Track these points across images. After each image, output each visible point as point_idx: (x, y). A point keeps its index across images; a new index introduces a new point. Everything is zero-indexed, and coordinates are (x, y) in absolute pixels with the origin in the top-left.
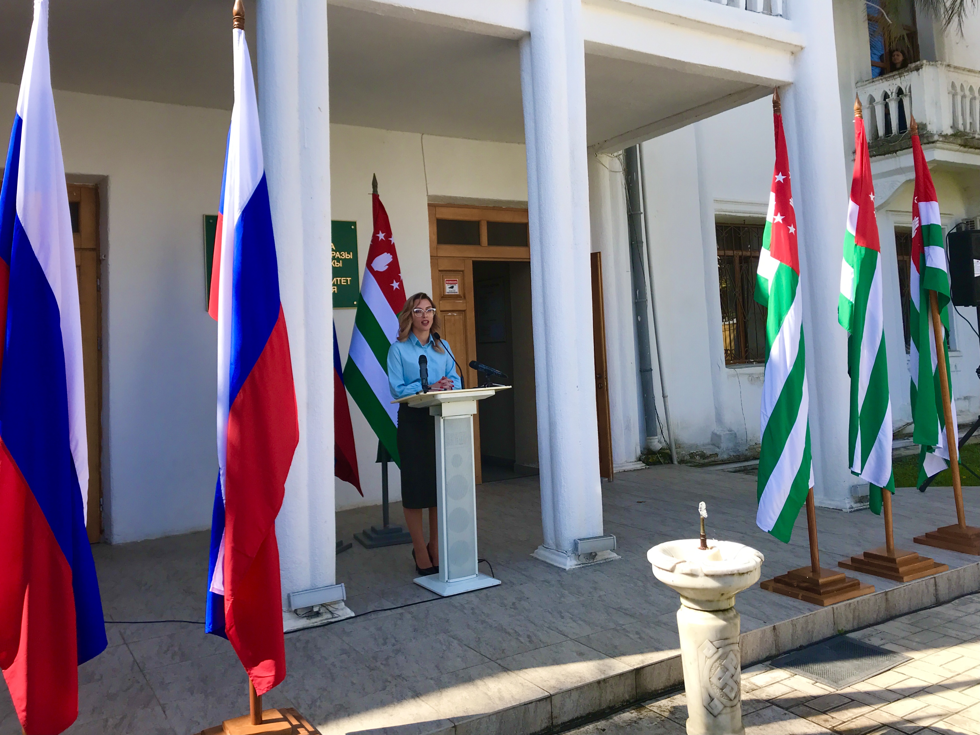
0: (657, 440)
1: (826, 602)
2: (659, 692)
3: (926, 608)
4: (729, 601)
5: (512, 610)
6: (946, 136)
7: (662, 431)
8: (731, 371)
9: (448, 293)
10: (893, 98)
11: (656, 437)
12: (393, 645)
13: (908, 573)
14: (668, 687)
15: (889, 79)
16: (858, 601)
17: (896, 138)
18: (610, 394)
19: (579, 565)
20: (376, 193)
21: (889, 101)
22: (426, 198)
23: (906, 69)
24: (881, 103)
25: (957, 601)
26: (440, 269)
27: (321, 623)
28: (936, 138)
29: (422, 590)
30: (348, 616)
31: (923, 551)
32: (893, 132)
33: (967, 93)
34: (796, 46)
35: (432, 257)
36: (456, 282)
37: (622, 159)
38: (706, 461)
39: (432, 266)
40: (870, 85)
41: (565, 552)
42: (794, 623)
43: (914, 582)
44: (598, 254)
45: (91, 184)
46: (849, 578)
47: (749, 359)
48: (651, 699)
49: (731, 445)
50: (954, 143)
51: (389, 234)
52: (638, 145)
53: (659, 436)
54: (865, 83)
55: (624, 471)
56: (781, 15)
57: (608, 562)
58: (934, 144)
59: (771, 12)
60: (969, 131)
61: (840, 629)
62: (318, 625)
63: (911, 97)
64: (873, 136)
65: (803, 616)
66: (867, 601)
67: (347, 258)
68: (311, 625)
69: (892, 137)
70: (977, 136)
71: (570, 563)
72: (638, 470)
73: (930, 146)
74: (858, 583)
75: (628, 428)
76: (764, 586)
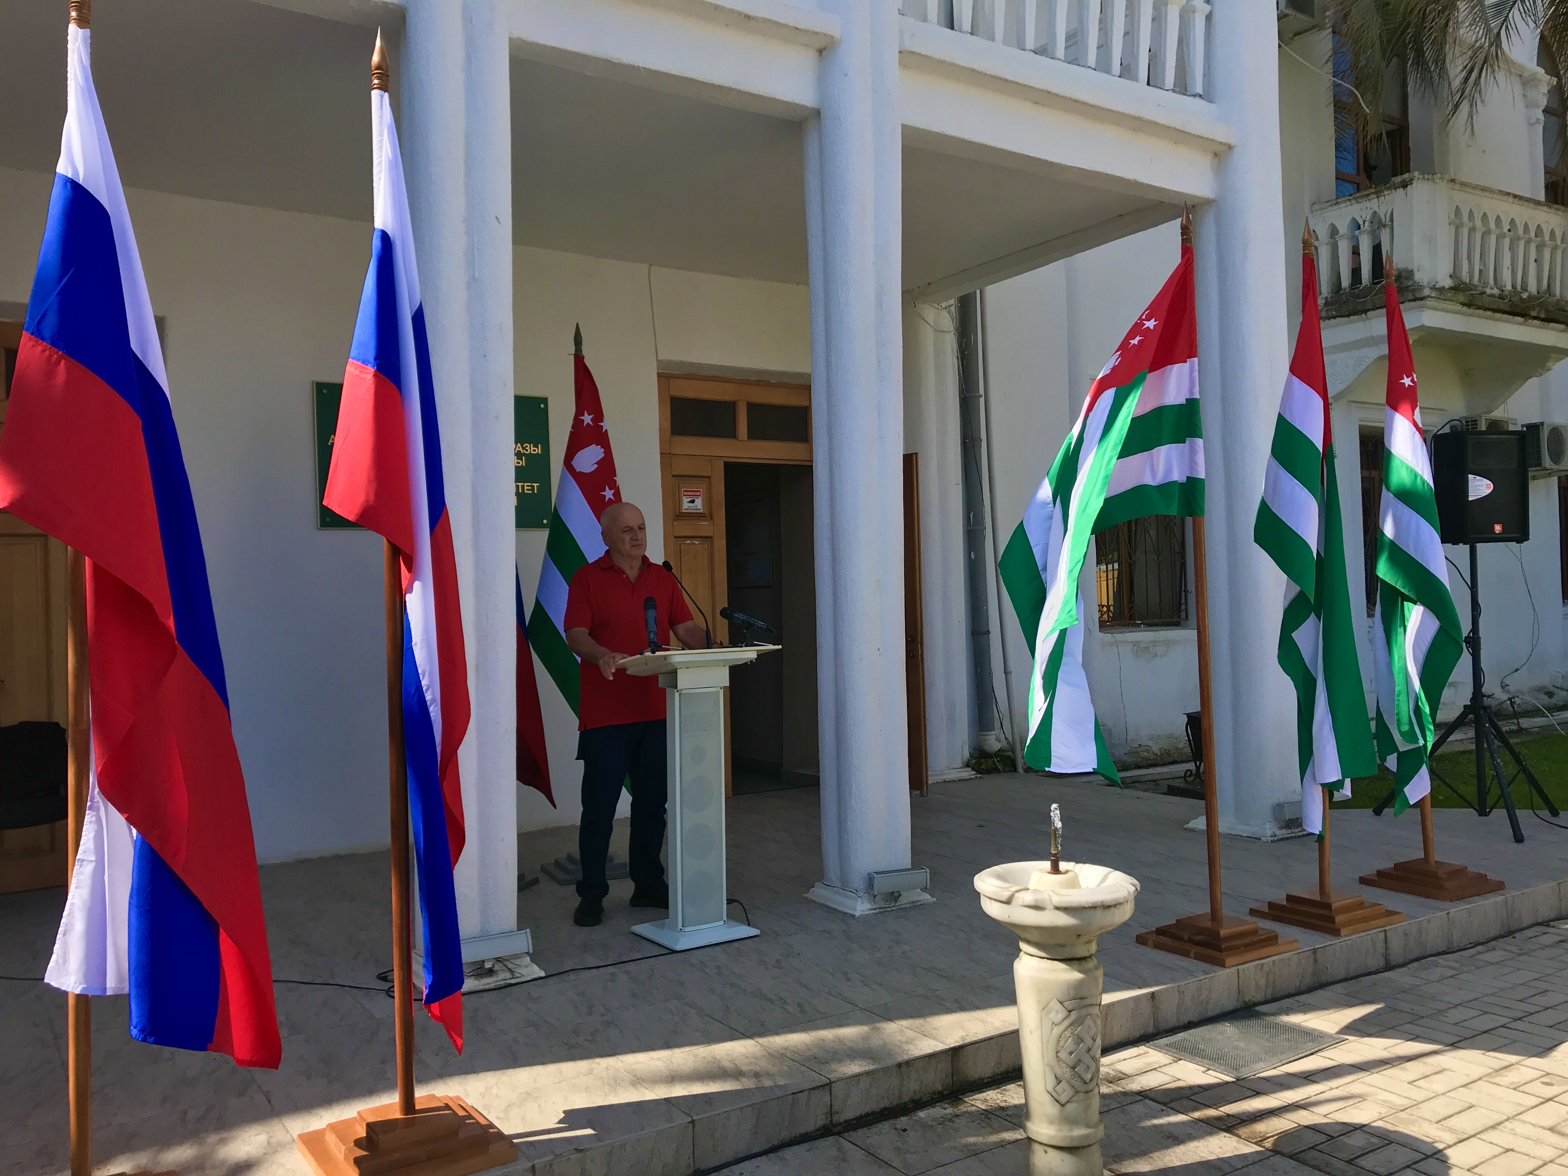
0: (994, 737)
1: (1229, 961)
2: (986, 1081)
3: (1369, 974)
5: (776, 969)
6: (1441, 290)
7: (1001, 724)
8: (1108, 637)
9: (687, 509)
10: (1366, 230)
11: (993, 733)
12: (603, 1015)
13: (1346, 924)
14: (998, 1074)
15: (1360, 201)
16: (1274, 962)
17: (1368, 291)
18: (926, 666)
19: (875, 909)
20: (579, 353)
21: (1360, 234)
22: (655, 363)
23: (1388, 185)
24: (1347, 236)
25: (1415, 964)
26: (674, 473)
27: (496, 985)
28: (1427, 292)
29: (644, 942)
30: (535, 976)
31: (1371, 894)
32: (1363, 281)
33: (1478, 223)
34: (1221, 143)
35: (663, 455)
36: (698, 493)
37: (954, 312)
39: (663, 469)
40: (1332, 208)
41: (854, 891)
42: (1181, 990)
43: (1354, 936)
44: (914, 456)
46: (1263, 929)
47: (1135, 620)
48: (973, 1091)
50: (1452, 301)
51: (599, 415)
52: (978, 292)
53: (997, 731)
54: (1324, 205)
55: (945, 781)
56: (1200, 96)
57: (917, 906)
58: (1423, 302)
59: (1186, 91)
60: (1478, 283)
61: (1247, 1000)
62: (492, 988)
63: (1392, 229)
64: (1334, 287)
65: (1194, 980)
66: (1287, 961)
67: (532, 452)
68: (481, 987)
69: (1362, 289)
70: (1488, 291)
71: (861, 907)
72: (965, 780)
73: (1413, 304)
74: (1276, 937)
75: (951, 719)
76: (1141, 940)
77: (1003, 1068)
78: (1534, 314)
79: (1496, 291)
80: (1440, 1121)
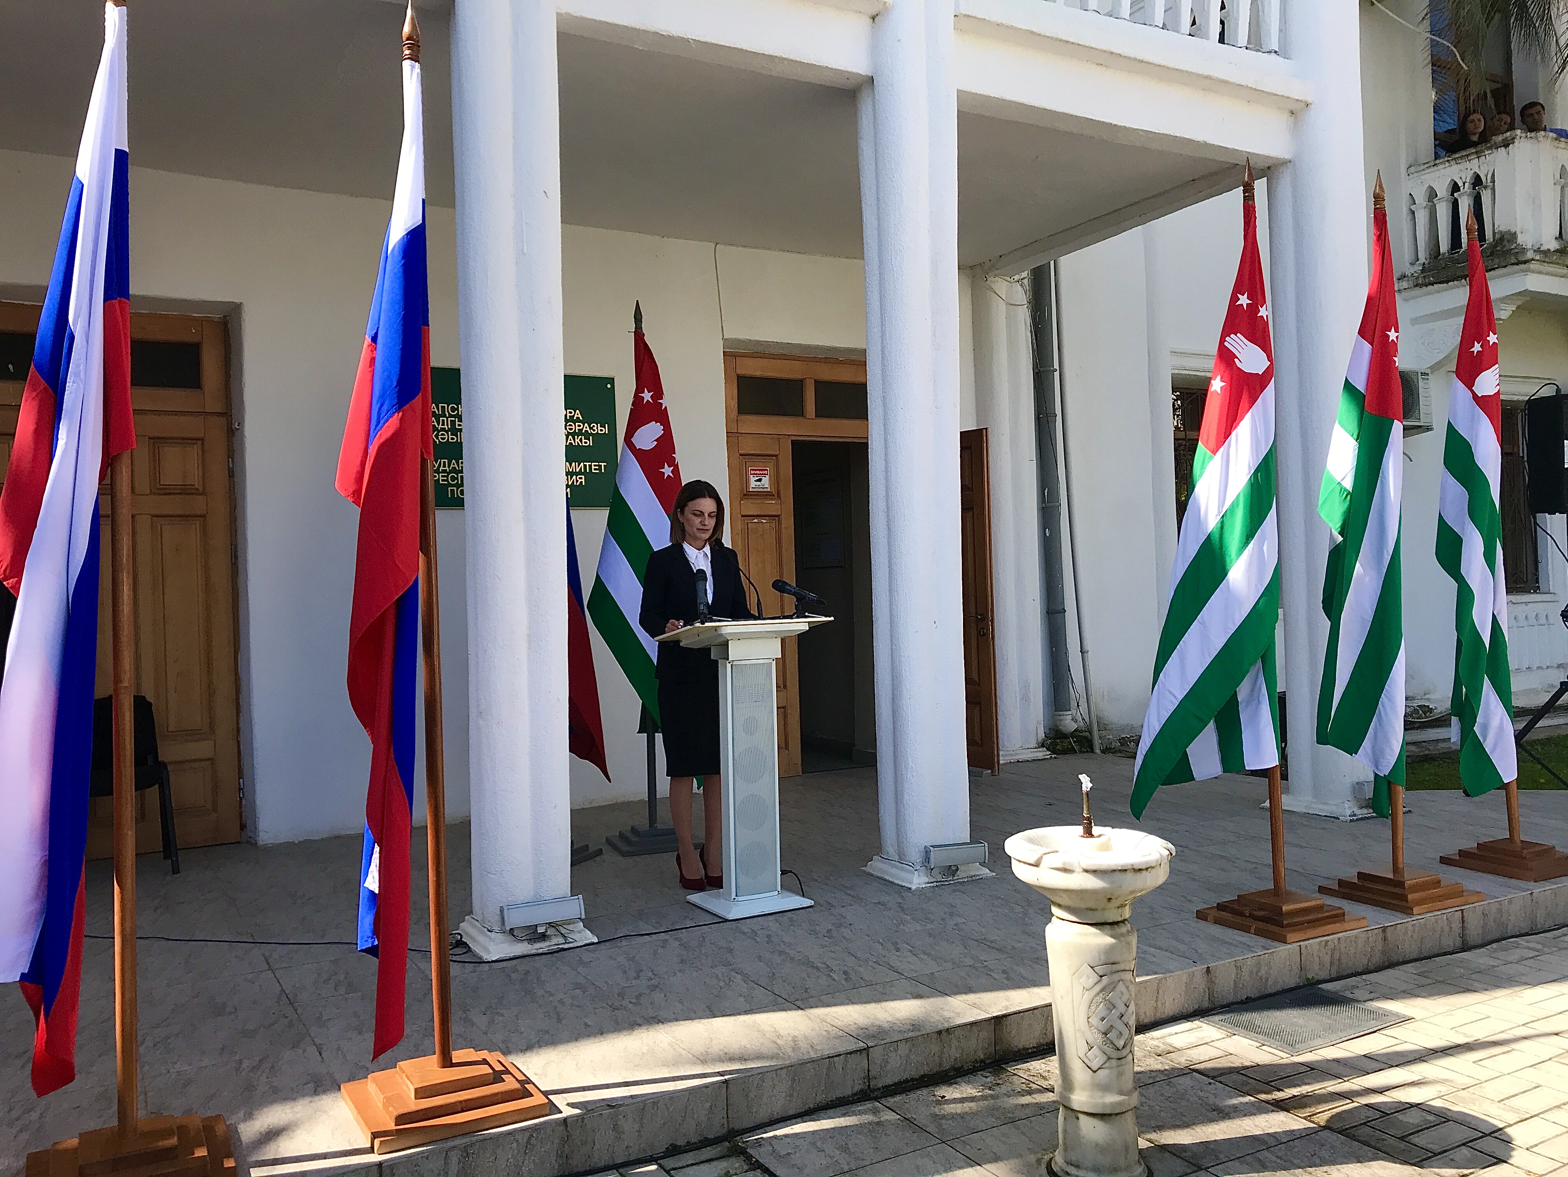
0: (1070, 717)
1: (1290, 937)
2: (1030, 1050)
3: (1445, 954)
4: (1120, 910)
5: (826, 939)
6: (1546, 252)
7: (1078, 704)
9: (754, 488)
10: (1466, 192)
11: (1069, 713)
12: (649, 979)
13: (1420, 902)
14: (1043, 1045)
15: (1460, 161)
16: (1339, 939)
18: (997, 644)
19: (931, 883)
20: (639, 330)
21: (1460, 196)
22: (721, 343)
24: (1446, 199)
25: (1494, 945)
26: (741, 452)
27: (548, 950)
28: (1530, 255)
29: (698, 910)
30: (588, 942)
31: (1452, 876)
32: (1463, 246)
34: (1297, 100)
35: (730, 434)
36: (765, 472)
37: (1027, 284)
39: (730, 448)
40: (1430, 170)
41: (911, 864)
42: (1238, 965)
43: (1430, 915)
44: (984, 431)
45: (217, 316)
46: (1331, 906)
48: (1017, 1061)
50: (1558, 264)
51: (658, 393)
52: (1052, 263)
53: (1073, 712)
54: (1422, 167)
55: (1017, 761)
56: (1276, 52)
57: (975, 881)
58: (1527, 266)
59: (1260, 47)
61: (1310, 977)
62: (544, 951)
63: (1493, 189)
64: (1432, 252)
65: (1253, 955)
66: (1354, 939)
67: (599, 432)
68: (533, 952)
69: (1461, 254)
71: (918, 880)
72: (1039, 760)
73: (1517, 267)
74: (1343, 915)
75: (1025, 698)
76: (1201, 915)
77: (1048, 1039)
80: (1502, 1100)
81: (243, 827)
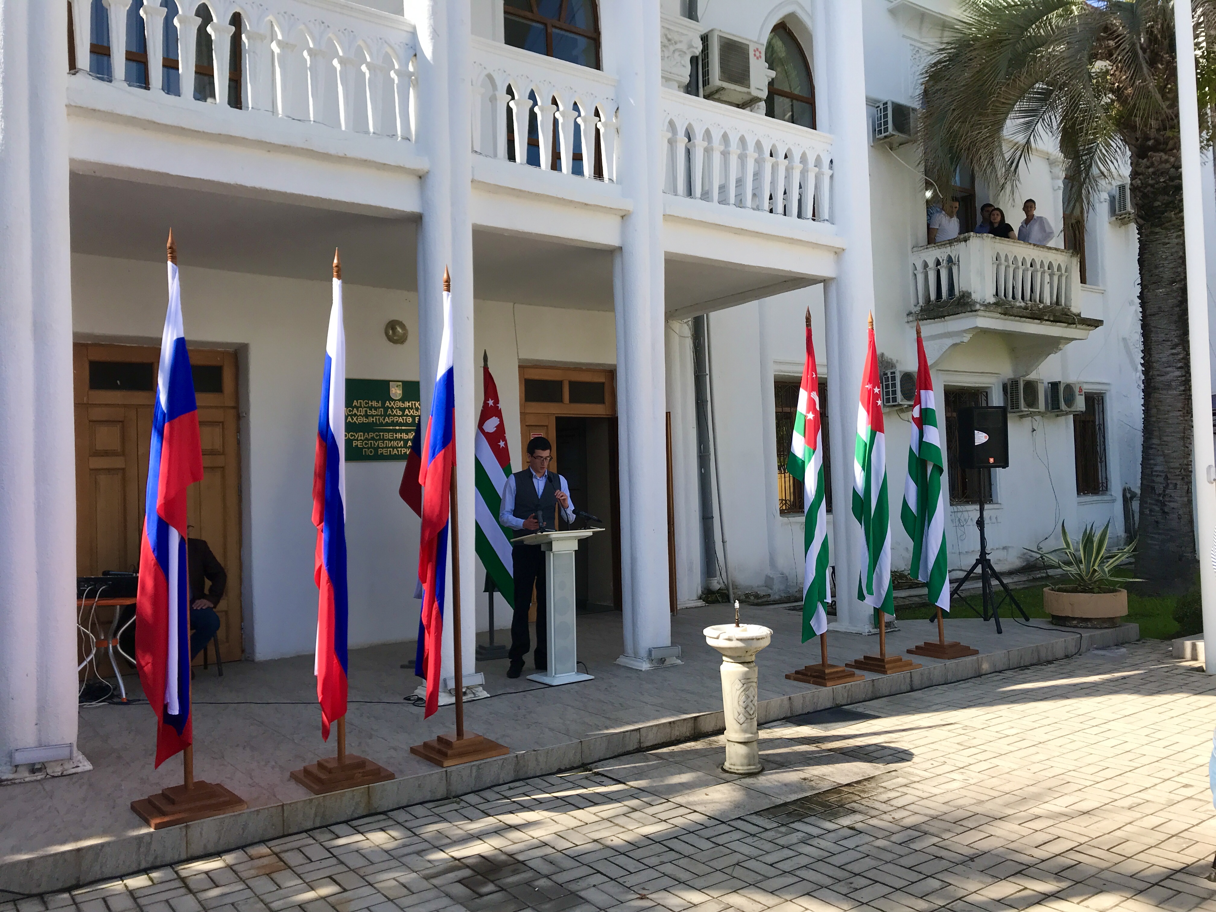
0: (716, 581)
1: (828, 684)
2: (709, 732)
3: (904, 693)
4: (750, 657)
6: (987, 305)
7: (721, 573)
8: (785, 520)
10: (944, 266)
11: (716, 579)
13: (891, 669)
16: (851, 685)
17: (946, 302)
18: (676, 538)
19: (652, 667)
20: (486, 366)
21: (941, 267)
22: (517, 361)
24: (933, 269)
25: (927, 689)
26: (527, 424)
27: (467, 700)
28: (978, 307)
29: (536, 682)
30: (485, 696)
31: (910, 657)
32: (943, 297)
33: (1011, 263)
34: (839, 248)
35: (522, 414)
37: (691, 326)
38: (759, 601)
39: (521, 421)
40: (924, 251)
41: (641, 658)
42: (804, 697)
43: (895, 674)
44: (669, 413)
45: (231, 350)
46: (849, 671)
49: (782, 587)
50: (994, 311)
51: (497, 401)
52: (705, 315)
53: (718, 578)
54: (920, 249)
55: (687, 608)
56: (827, 221)
57: (674, 666)
58: (977, 312)
59: (818, 218)
60: (1011, 300)
61: (838, 703)
63: (959, 266)
64: (926, 299)
65: (811, 692)
66: (859, 685)
69: (942, 302)
70: (1018, 304)
71: (645, 666)
72: (699, 607)
73: (971, 313)
75: (690, 569)
76: (788, 677)
77: (718, 728)
78: (1046, 318)
79: (1023, 304)
81: (243, 651)
